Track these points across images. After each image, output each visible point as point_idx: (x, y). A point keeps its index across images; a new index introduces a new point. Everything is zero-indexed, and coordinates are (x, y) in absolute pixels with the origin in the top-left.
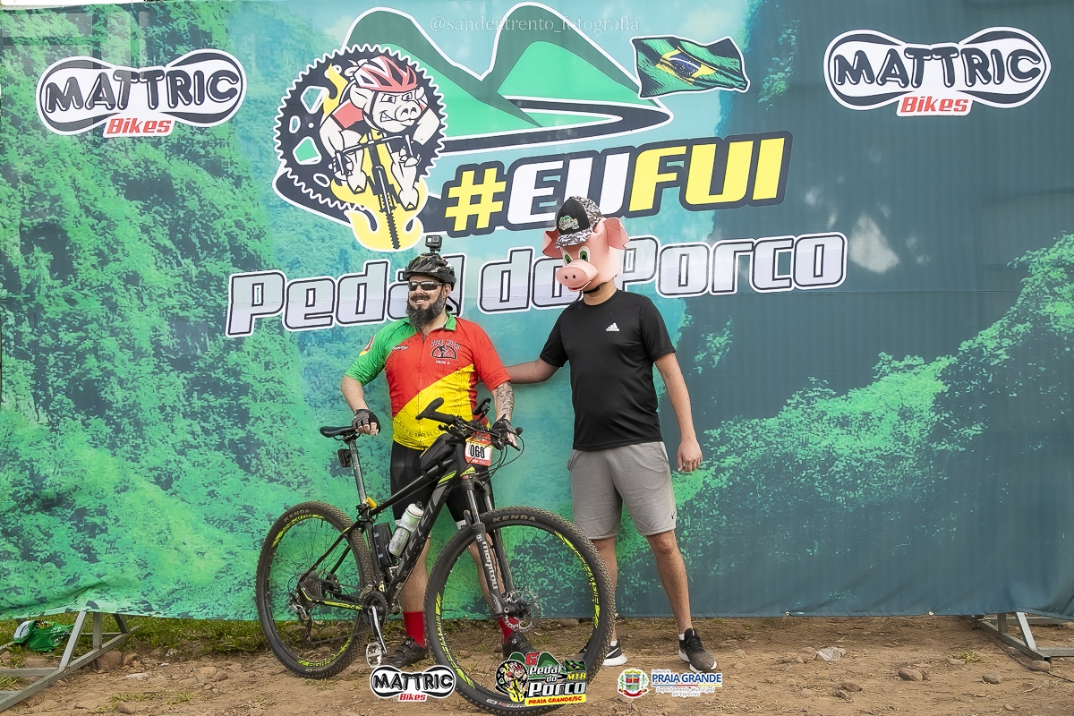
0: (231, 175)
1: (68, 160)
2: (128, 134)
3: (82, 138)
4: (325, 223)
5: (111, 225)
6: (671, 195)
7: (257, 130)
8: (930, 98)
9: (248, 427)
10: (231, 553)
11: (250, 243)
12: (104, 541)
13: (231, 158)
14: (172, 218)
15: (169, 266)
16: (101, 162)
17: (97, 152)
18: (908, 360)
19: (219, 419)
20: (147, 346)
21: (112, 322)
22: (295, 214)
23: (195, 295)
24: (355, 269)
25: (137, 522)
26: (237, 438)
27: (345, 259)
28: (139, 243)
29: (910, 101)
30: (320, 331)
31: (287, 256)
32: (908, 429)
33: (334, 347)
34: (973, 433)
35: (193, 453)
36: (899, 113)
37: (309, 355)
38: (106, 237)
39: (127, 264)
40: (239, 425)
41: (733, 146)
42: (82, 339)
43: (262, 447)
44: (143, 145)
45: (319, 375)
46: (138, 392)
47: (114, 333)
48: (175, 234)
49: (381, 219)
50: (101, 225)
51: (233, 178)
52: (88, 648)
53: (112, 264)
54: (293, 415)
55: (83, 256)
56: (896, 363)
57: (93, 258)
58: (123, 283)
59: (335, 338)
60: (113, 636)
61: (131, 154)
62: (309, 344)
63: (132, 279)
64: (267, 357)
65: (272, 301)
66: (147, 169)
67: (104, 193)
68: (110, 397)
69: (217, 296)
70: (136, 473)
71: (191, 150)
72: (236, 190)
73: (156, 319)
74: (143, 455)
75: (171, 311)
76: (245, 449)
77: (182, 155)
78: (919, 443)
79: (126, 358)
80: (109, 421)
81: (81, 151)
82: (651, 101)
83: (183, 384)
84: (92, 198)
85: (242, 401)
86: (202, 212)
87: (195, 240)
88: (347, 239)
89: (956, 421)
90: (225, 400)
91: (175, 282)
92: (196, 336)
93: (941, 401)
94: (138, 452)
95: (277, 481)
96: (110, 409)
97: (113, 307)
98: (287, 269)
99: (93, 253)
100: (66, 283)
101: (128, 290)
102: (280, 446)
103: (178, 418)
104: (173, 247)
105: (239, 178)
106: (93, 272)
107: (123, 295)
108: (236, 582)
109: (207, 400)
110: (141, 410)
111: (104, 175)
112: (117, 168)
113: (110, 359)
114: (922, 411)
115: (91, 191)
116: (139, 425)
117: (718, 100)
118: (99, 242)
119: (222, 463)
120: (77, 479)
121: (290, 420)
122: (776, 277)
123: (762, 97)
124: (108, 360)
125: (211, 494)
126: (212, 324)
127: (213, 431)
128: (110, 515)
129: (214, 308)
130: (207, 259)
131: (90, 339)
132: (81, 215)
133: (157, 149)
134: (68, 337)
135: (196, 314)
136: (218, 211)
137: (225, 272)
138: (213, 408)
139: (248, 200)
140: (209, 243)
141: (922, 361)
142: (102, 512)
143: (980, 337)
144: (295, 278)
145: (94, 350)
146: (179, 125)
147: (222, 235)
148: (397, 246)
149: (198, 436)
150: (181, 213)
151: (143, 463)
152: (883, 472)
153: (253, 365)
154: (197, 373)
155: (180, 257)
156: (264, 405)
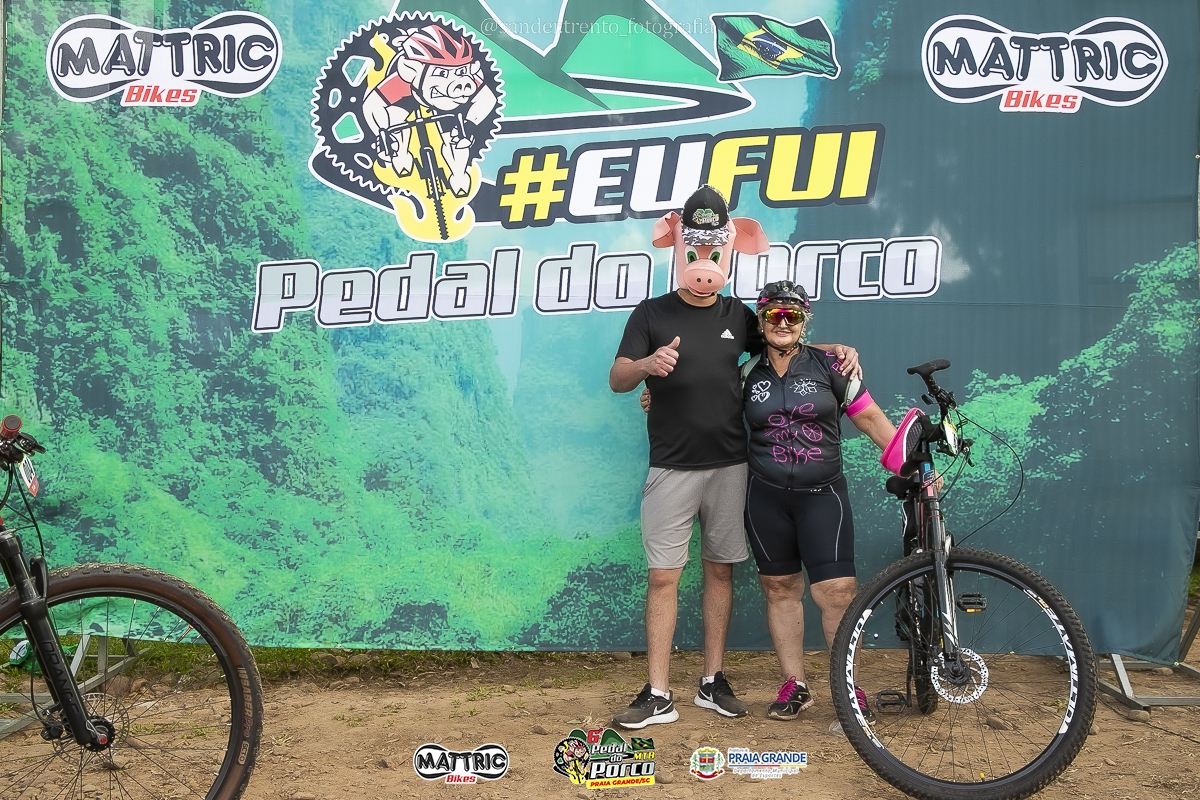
0: (263, 153)
1: (81, 130)
2: (148, 103)
3: (97, 105)
4: (366, 208)
5: (127, 204)
6: (750, 189)
7: (293, 103)
8: (1036, 93)
9: (274, 433)
10: (254, 572)
11: (281, 228)
12: (113, 554)
13: (262, 133)
14: (196, 199)
15: (190, 251)
16: (117, 134)
17: (113, 122)
18: (1004, 379)
19: (242, 423)
20: (163, 339)
21: (126, 312)
22: (333, 197)
23: (218, 285)
24: (397, 261)
25: (150, 536)
26: (262, 444)
27: (387, 249)
28: (158, 225)
29: (1015, 95)
30: (357, 329)
31: (322, 245)
32: (1000, 455)
33: (372, 346)
34: (1071, 460)
35: (212, 460)
36: (1002, 108)
37: (344, 354)
38: (121, 218)
39: (144, 248)
40: (264, 430)
41: (820, 138)
42: (91, 330)
43: (290, 456)
44: (165, 116)
45: (354, 377)
46: (153, 391)
47: (127, 324)
48: (199, 216)
49: (428, 206)
50: (115, 204)
51: (265, 156)
52: (92, 672)
53: (127, 248)
54: (325, 421)
55: (94, 238)
56: (991, 382)
57: (106, 240)
58: (139, 269)
59: (373, 337)
60: (119, 660)
61: (151, 126)
62: (344, 343)
63: (149, 265)
64: (297, 355)
65: (305, 294)
66: (169, 143)
67: (120, 168)
68: (121, 396)
69: (243, 286)
70: (149, 480)
71: (218, 123)
72: (267, 169)
73: (174, 310)
74: (157, 461)
75: (192, 302)
76: (270, 457)
77: (209, 129)
78: (1012, 469)
79: (140, 352)
80: (120, 423)
81: (96, 120)
82: (732, 85)
83: (203, 383)
84: (107, 173)
85: (268, 404)
86: (228, 193)
87: (221, 224)
88: (390, 227)
89: (1053, 447)
90: (249, 402)
91: (197, 270)
92: (218, 331)
93: (1038, 425)
94: (151, 458)
95: (305, 493)
96: (122, 409)
97: (127, 295)
98: (322, 259)
99: (106, 234)
100: (75, 267)
101: (144, 277)
102: (310, 455)
103: (197, 420)
104: (196, 230)
105: (272, 156)
106: (106, 256)
107: (138, 282)
108: (258, 604)
109: (229, 402)
110: (156, 411)
111: (120, 149)
112: (135, 140)
113: (123, 353)
114: (1017, 435)
115: (105, 166)
116: (153, 428)
117: (805, 86)
118: (114, 222)
119: (245, 472)
120: (83, 486)
121: (321, 427)
122: (863, 283)
123: (853, 84)
124: (120, 354)
125: (232, 506)
126: (237, 317)
127: (236, 436)
128: (119, 526)
129: (240, 299)
130: (234, 245)
131: (101, 330)
132: (94, 192)
133: (181, 120)
134: (76, 327)
135: (217, 306)
136: (247, 192)
137: (252, 260)
138: (235, 410)
139: (280, 180)
140: (236, 227)
141: (1019, 381)
142: (111, 522)
143: (1082, 356)
144: (331, 268)
145: (105, 343)
146: (206, 95)
147: (250, 218)
148: (445, 235)
149: (219, 441)
150: (206, 193)
151: (157, 470)
152: (971, 500)
153: (281, 364)
154: (218, 371)
155: (203, 241)
156: (292, 409)
